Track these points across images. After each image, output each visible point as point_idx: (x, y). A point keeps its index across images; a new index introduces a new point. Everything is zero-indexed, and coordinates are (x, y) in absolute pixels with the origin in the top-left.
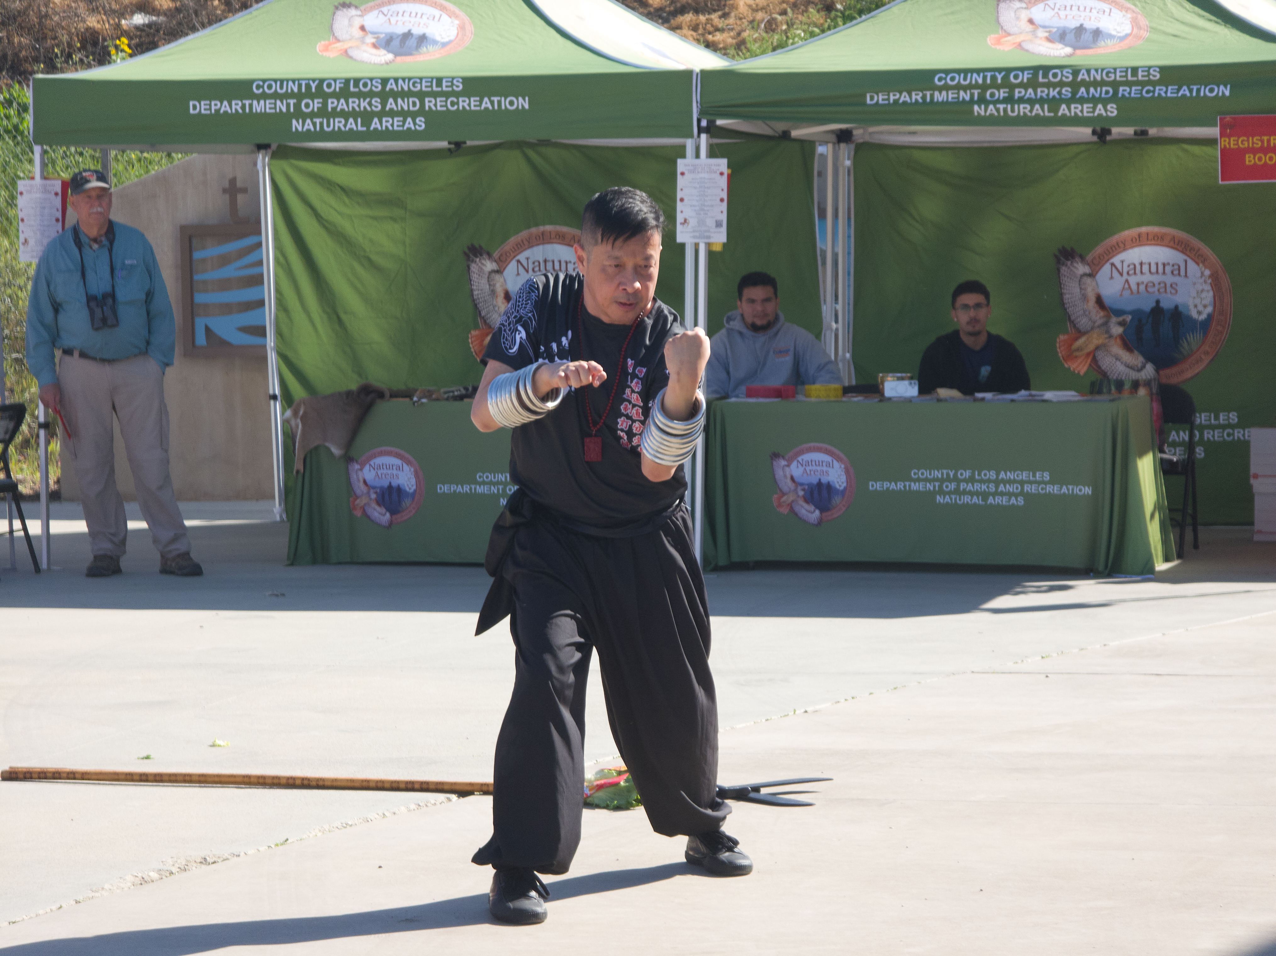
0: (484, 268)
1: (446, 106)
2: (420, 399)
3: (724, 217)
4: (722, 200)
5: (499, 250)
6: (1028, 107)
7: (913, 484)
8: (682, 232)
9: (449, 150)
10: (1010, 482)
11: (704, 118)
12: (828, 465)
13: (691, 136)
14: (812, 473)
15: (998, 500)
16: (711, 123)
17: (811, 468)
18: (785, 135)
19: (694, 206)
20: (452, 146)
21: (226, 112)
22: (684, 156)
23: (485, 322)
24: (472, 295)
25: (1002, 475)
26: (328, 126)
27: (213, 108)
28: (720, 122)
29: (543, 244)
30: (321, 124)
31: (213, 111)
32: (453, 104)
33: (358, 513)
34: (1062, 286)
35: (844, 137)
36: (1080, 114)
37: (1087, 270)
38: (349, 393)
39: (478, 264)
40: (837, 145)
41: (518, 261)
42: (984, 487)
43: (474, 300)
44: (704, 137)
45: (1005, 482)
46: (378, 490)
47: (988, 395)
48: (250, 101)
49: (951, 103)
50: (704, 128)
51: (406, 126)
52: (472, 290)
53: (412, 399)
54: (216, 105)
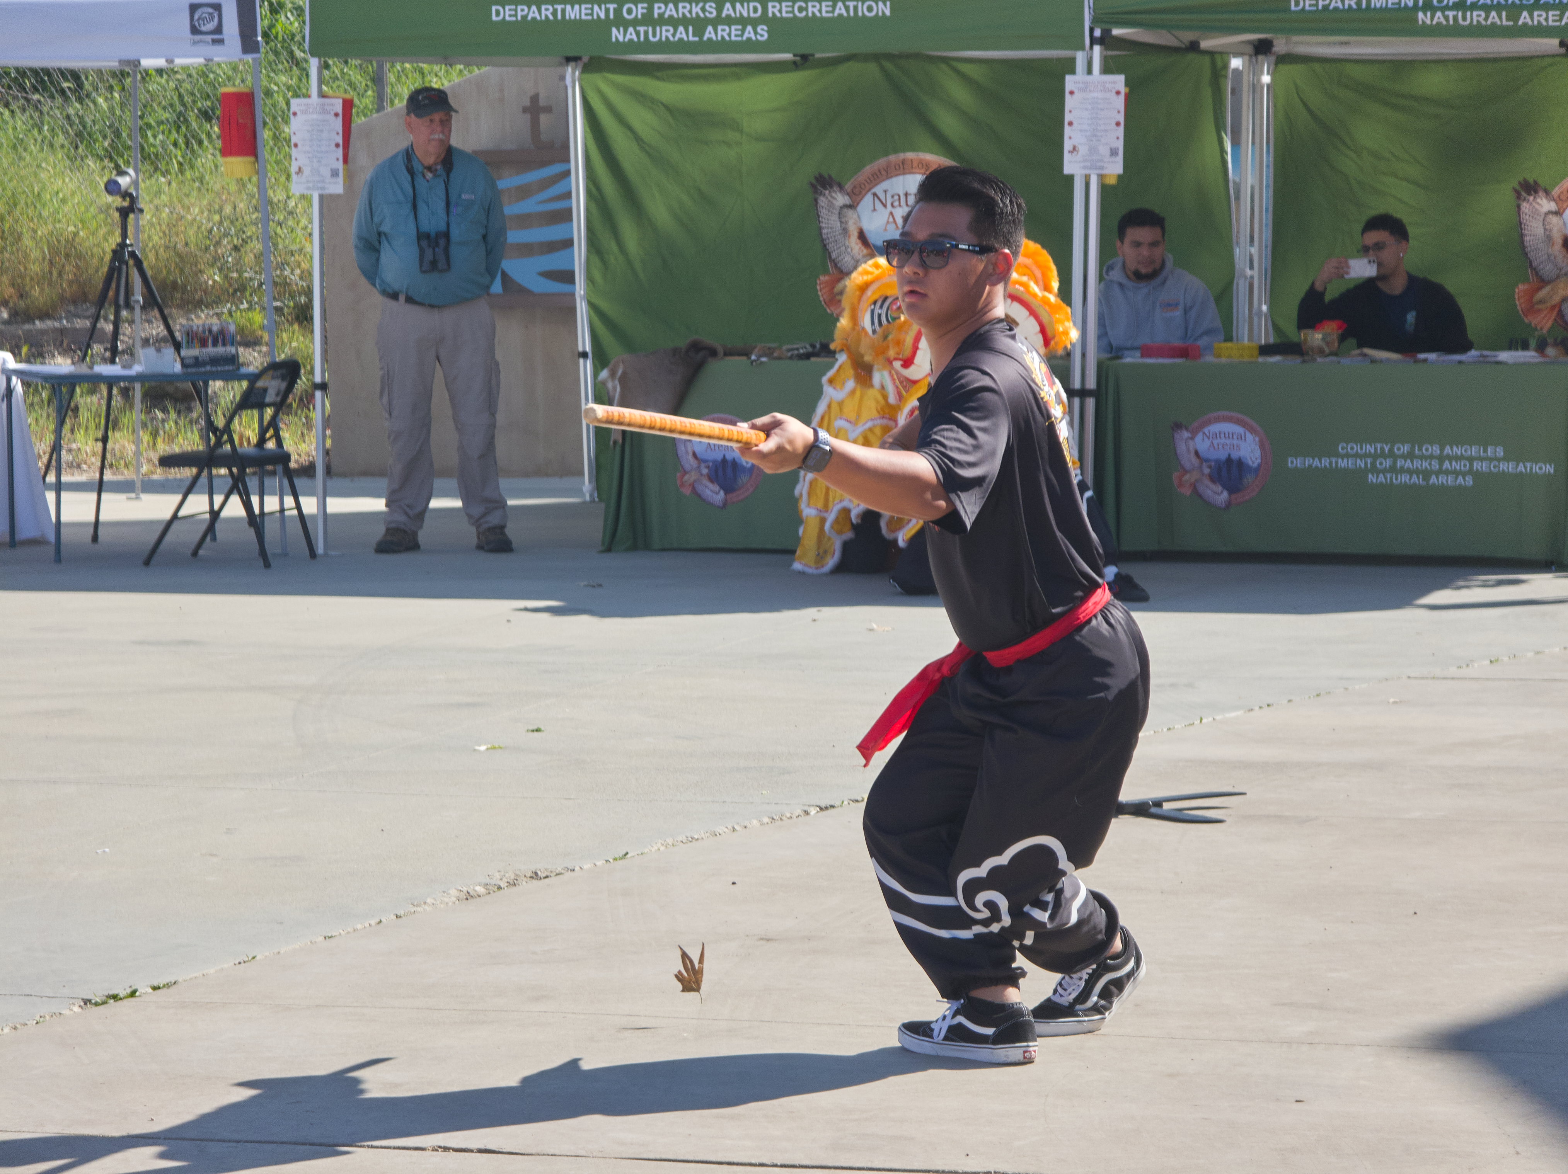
0: (834, 202)
1: (793, 12)
2: (759, 357)
3: (1120, 145)
4: (1118, 124)
5: (852, 180)
6: (1483, 14)
7: (1340, 460)
8: (1070, 162)
9: (795, 63)
10: (1458, 458)
11: (1098, 27)
12: (1240, 437)
13: (1082, 48)
14: (1221, 447)
15: (1442, 479)
16: (1106, 33)
17: (1219, 440)
18: (1194, 47)
19: (1086, 131)
20: (798, 58)
21: (534, 19)
22: (1073, 72)
23: (836, 265)
24: (821, 234)
25: (1447, 450)
26: (654, 35)
27: (520, 14)
28: (1116, 32)
29: (904, 174)
30: (646, 33)
31: (519, 18)
32: (801, 9)
33: (687, 491)
34: (1523, 226)
35: (1262, 48)
36: (1544, 23)
37: (1552, 206)
38: (675, 351)
39: (827, 198)
40: (1254, 58)
41: (875, 195)
42: (1425, 464)
43: (823, 240)
44: (1097, 49)
45: (1450, 458)
46: (711, 464)
47: (1432, 356)
48: (563, 6)
49: (1391, 9)
50: (1097, 38)
51: (746, 35)
52: (820, 228)
53: (749, 358)
54: (522, 10)
